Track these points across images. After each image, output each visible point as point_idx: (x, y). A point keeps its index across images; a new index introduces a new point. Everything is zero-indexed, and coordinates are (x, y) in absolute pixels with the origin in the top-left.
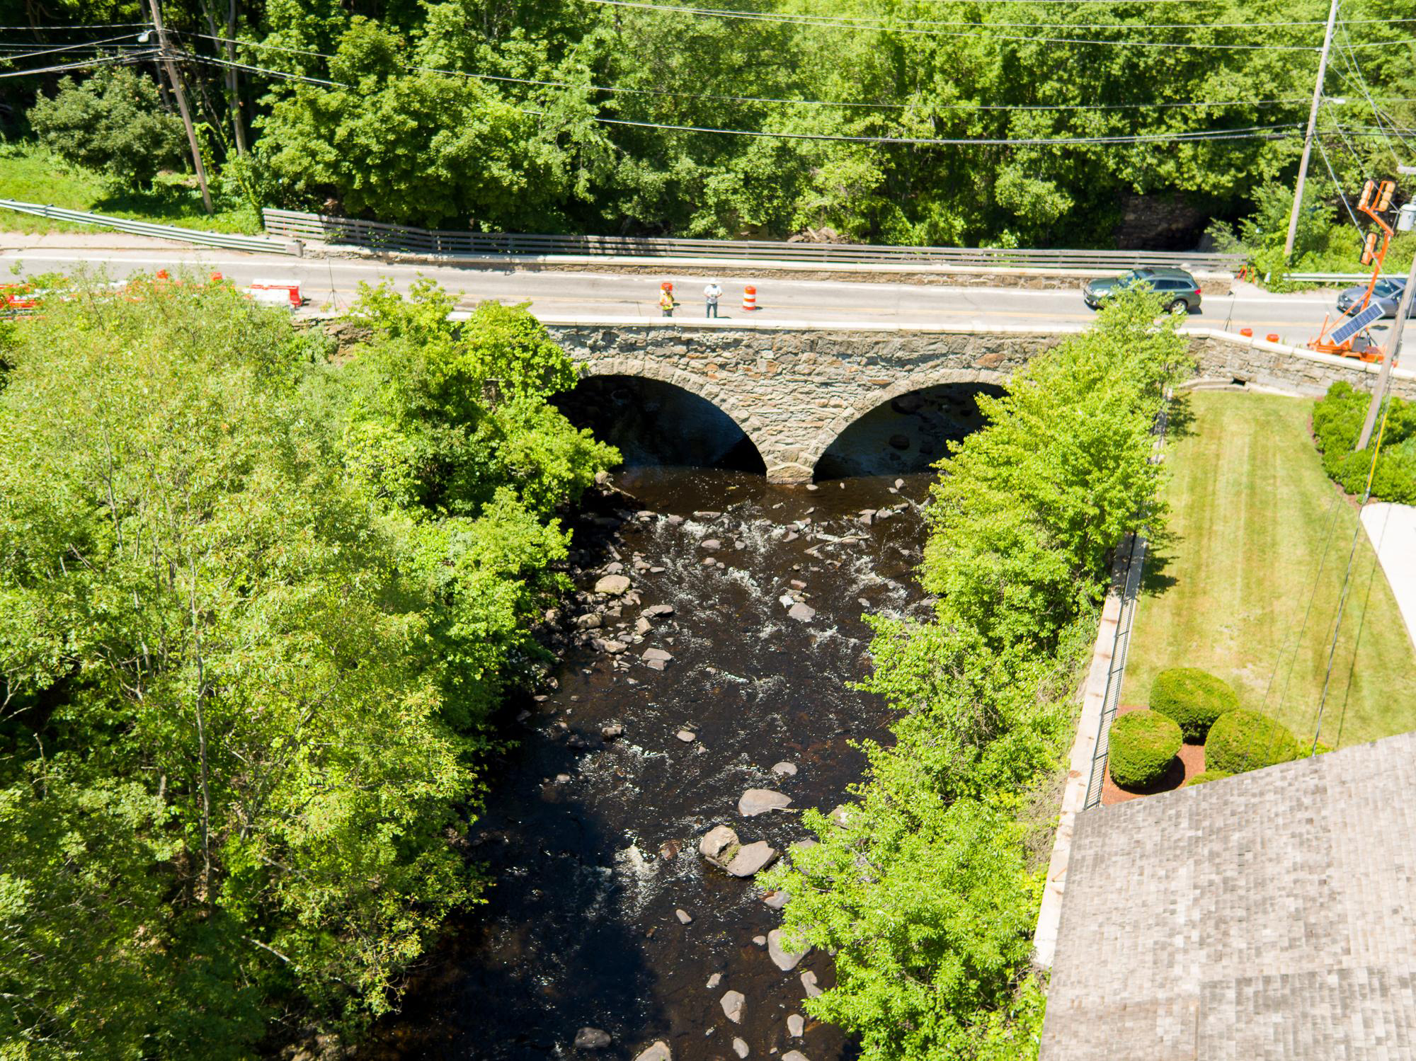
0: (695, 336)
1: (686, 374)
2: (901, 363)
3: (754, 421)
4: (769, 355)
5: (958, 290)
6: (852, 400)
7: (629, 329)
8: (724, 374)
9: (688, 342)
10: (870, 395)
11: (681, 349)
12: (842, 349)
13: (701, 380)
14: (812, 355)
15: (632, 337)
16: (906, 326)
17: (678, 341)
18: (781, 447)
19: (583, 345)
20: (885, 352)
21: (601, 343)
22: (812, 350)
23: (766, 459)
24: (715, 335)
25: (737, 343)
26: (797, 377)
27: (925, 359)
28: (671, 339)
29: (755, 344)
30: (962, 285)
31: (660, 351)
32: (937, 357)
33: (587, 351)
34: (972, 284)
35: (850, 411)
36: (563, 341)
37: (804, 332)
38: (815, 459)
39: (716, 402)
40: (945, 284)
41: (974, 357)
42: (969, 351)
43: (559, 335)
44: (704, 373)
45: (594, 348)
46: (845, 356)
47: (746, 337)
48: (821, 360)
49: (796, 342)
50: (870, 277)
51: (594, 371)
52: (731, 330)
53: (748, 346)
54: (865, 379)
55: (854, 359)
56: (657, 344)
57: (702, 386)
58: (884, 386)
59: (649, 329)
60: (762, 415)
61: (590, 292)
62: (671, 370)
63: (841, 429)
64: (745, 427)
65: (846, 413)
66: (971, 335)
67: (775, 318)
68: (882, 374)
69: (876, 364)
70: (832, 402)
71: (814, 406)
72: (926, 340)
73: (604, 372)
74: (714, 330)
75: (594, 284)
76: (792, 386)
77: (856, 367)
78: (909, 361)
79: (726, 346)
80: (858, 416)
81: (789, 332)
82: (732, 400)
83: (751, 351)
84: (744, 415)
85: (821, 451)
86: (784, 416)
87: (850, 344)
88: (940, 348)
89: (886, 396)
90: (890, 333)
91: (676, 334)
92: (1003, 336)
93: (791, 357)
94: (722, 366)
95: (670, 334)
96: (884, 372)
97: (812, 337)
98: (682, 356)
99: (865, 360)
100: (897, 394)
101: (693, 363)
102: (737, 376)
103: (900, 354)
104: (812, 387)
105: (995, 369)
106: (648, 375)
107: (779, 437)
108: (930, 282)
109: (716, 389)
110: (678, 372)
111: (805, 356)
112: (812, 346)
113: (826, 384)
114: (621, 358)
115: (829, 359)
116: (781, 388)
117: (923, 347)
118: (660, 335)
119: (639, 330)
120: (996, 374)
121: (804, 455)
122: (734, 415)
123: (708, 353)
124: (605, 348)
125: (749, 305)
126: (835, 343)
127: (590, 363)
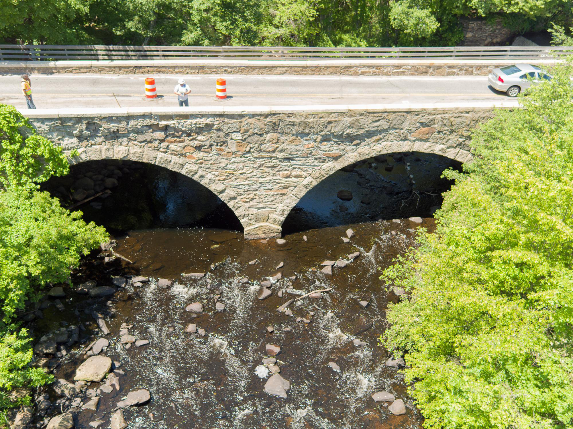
0: (171, 123)
1: (167, 156)
2: (350, 139)
3: (230, 192)
4: (239, 136)
5: (385, 78)
6: (310, 171)
7: (109, 119)
8: (201, 155)
9: (166, 128)
10: (325, 166)
11: (160, 135)
12: (301, 129)
13: (181, 160)
14: (275, 135)
15: (113, 126)
16: (353, 107)
17: (155, 128)
18: (254, 211)
19: (71, 135)
20: (337, 130)
21: (86, 133)
22: (274, 131)
23: (242, 221)
24: (189, 122)
25: (208, 127)
26: (263, 154)
27: (370, 134)
28: (150, 126)
29: (225, 128)
30: (387, 74)
31: (141, 137)
32: (380, 132)
33: (75, 140)
34: (394, 74)
35: (309, 179)
36: (50, 131)
37: (267, 116)
38: (282, 218)
39: (196, 178)
40: (374, 74)
41: (410, 131)
42: (406, 126)
43: (45, 127)
44: (182, 155)
45: (81, 138)
46: (303, 135)
47: (216, 122)
48: (282, 139)
49: (260, 124)
50: (317, 70)
51: (84, 158)
52: (202, 116)
53: (219, 130)
54: (320, 153)
55: (310, 137)
56: (138, 132)
57: (182, 165)
58: (336, 158)
59: (128, 118)
60: (236, 186)
61: (89, 88)
62: (153, 154)
63: (302, 194)
64: (223, 197)
65: (306, 182)
66: (408, 112)
67: (243, 104)
68: (335, 149)
69: (329, 140)
70: (294, 173)
71: (279, 177)
72: (371, 118)
73: (94, 157)
74: (186, 117)
75: (95, 82)
76: (259, 162)
77: (312, 143)
78: (357, 137)
79: (200, 131)
80: (315, 183)
81: (254, 116)
82: (209, 176)
83: (221, 134)
84: (221, 187)
85: (287, 213)
86: (255, 187)
87: (307, 124)
88: (383, 124)
89: (338, 166)
90: (341, 114)
91: (153, 121)
92: (434, 112)
93: (257, 138)
94: (198, 148)
95: (147, 122)
96: (336, 147)
97: (274, 119)
98: (162, 141)
99: (320, 138)
100: (346, 164)
101: (172, 147)
102: (212, 156)
103: (349, 131)
104: (277, 162)
105: (426, 140)
106: (134, 159)
107: (252, 203)
108: (363, 73)
109: (194, 168)
110: (160, 155)
111: (269, 137)
112: (275, 127)
113: (288, 159)
114: (108, 145)
115: (290, 138)
116: (249, 164)
117: (368, 124)
118: (139, 123)
119: (119, 119)
120: (428, 144)
121: (273, 216)
122: (212, 188)
123: (184, 137)
124: (92, 136)
125: (221, 94)
126: (294, 124)
127: (80, 151)
